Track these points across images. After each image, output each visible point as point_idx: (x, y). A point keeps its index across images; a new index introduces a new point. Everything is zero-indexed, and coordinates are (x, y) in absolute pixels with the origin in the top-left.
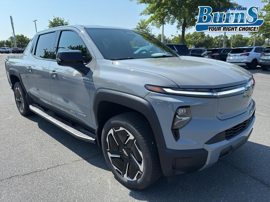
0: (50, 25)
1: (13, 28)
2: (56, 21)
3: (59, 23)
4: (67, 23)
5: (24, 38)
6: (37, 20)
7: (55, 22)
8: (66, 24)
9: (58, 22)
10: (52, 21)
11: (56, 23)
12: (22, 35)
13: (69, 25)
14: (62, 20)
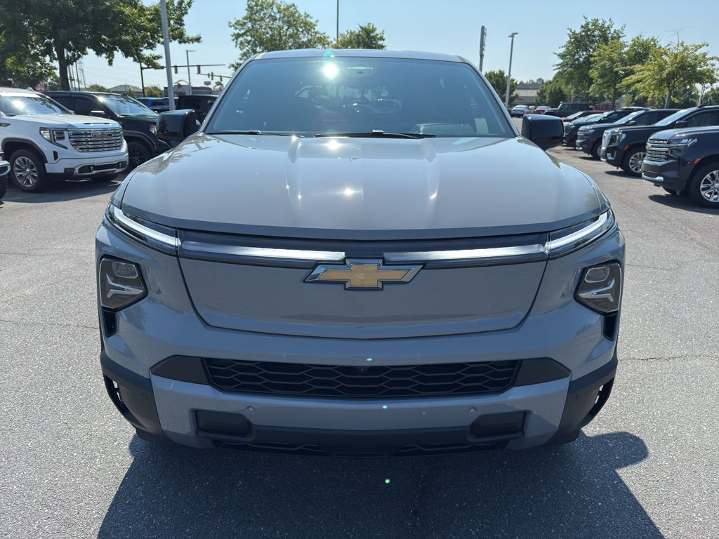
0: (570, 42)
1: (482, 56)
2: (589, 30)
3: (594, 36)
4: (618, 34)
5: (504, 80)
6: (516, 34)
7: (583, 34)
8: (615, 35)
9: (593, 32)
10: (578, 30)
11: (587, 35)
12: (500, 72)
13: (624, 38)
14: (606, 25)
